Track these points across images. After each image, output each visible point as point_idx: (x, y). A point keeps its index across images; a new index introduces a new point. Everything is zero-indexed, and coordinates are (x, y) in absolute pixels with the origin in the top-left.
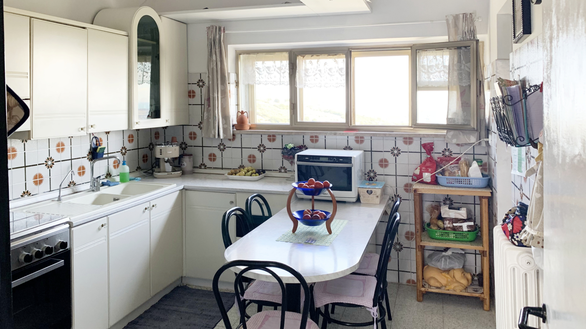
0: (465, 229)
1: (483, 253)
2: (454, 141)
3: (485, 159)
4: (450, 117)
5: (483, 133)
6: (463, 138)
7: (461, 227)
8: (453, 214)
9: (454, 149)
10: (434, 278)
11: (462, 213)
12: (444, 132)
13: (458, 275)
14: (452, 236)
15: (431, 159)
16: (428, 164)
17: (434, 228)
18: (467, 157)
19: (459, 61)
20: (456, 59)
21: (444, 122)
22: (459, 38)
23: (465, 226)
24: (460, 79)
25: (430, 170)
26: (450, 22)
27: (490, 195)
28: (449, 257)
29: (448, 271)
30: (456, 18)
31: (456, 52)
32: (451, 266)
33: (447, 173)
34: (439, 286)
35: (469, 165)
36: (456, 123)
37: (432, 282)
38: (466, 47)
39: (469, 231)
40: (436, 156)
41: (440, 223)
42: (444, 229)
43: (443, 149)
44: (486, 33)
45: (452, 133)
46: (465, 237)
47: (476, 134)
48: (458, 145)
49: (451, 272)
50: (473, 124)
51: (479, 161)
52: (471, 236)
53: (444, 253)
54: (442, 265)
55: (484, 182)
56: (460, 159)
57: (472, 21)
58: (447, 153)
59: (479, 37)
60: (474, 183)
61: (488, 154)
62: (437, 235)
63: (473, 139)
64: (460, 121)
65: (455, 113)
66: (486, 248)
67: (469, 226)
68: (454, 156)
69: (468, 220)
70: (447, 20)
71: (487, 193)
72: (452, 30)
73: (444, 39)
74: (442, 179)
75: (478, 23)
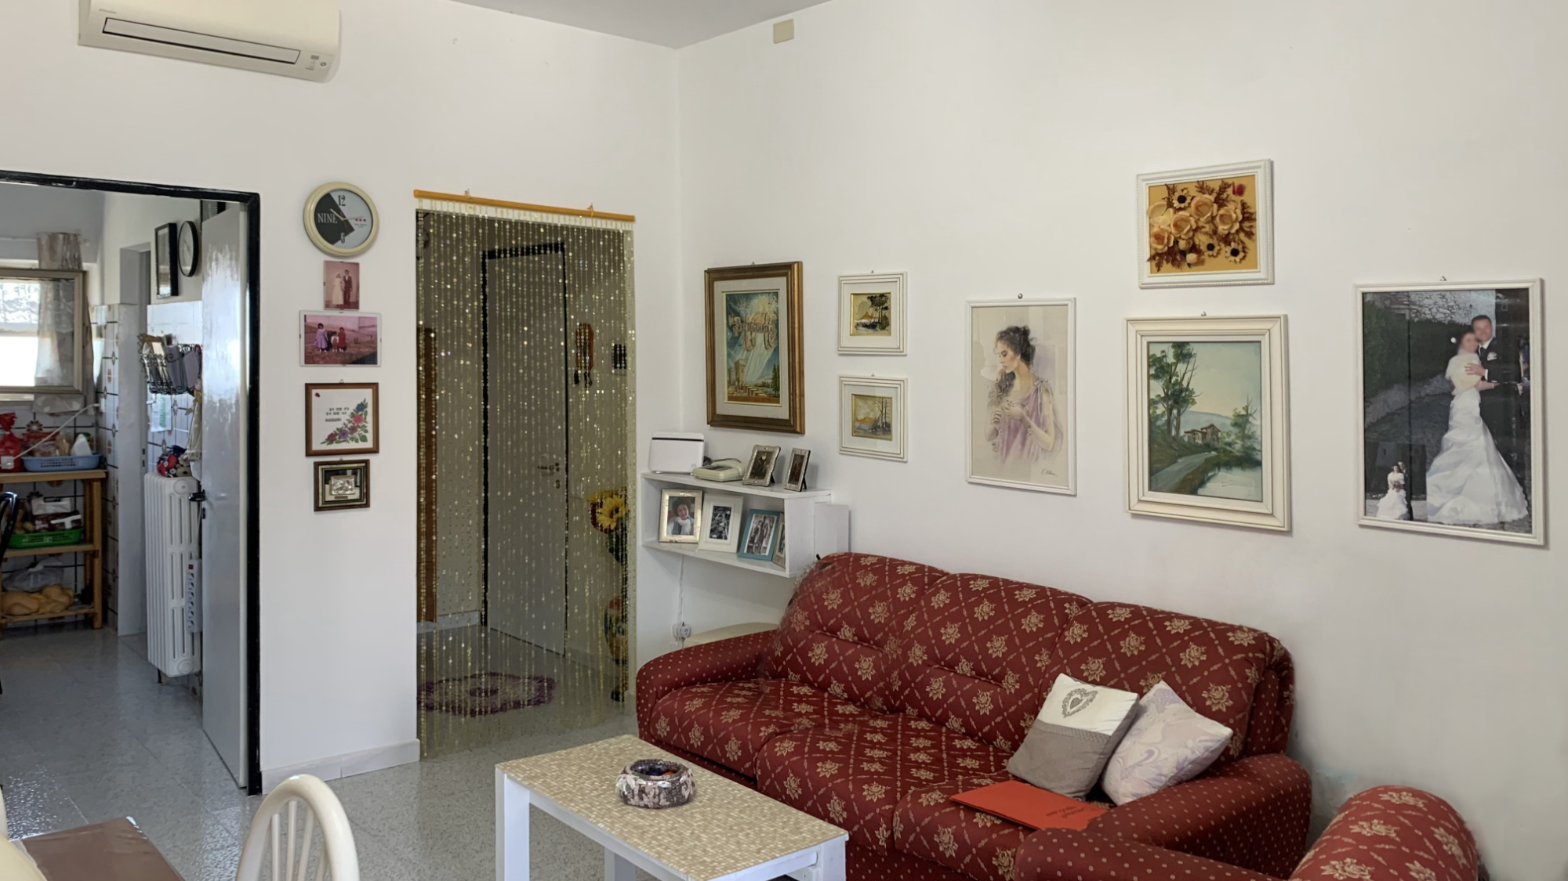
0: (68, 526)
1: (93, 555)
2: (47, 410)
3: (92, 431)
4: (40, 375)
5: (91, 396)
6: (61, 406)
7: (63, 524)
8: (51, 508)
9: (46, 421)
10: (15, 604)
11: (66, 504)
12: (30, 397)
13: (54, 593)
14: (47, 540)
15: (11, 437)
16: (8, 444)
17: (19, 532)
18: (68, 430)
19: (57, 297)
20: (50, 295)
21: (31, 383)
22: (56, 266)
23: (68, 522)
24: (58, 322)
25: (12, 452)
26: (44, 242)
27: (104, 476)
28: (41, 573)
29: (40, 591)
30: (53, 237)
31: (50, 286)
32: (44, 583)
33: (38, 455)
34: (27, 611)
35: (72, 441)
36: (49, 383)
37: (17, 610)
38: (67, 280)
39: (73, 528)
40: (18, 434)
41: (29, 525)
42: (35, 531)
43: (28, 422)
44: (97, 263)
45: (43, 398)
46: (66, 538)
47: (81, 399)
48: (52, 415)
49: (47, 591)
50: (78, 385)
51: (87, 435)
52: (74, 537)
53: (31, 570)
54: (31, 584)
55: (94, 462)
56: (58, 433)
57: (77, 244)
58: (35, 428)
59: (85, 266)
60: (80, 464)
61: (97, 425)
62: (25, 541)
63: (76, 406)
64: (57, 382)
65: (48, 371)
66: (97, 545)
67: (73, 522)
68: (45, 430)
69: (75, 512)
70: (39, 240)
71: (101, 474)
72: (46, 254)
73: (34, 263)
74: (32, 463)
75: (84, 249)
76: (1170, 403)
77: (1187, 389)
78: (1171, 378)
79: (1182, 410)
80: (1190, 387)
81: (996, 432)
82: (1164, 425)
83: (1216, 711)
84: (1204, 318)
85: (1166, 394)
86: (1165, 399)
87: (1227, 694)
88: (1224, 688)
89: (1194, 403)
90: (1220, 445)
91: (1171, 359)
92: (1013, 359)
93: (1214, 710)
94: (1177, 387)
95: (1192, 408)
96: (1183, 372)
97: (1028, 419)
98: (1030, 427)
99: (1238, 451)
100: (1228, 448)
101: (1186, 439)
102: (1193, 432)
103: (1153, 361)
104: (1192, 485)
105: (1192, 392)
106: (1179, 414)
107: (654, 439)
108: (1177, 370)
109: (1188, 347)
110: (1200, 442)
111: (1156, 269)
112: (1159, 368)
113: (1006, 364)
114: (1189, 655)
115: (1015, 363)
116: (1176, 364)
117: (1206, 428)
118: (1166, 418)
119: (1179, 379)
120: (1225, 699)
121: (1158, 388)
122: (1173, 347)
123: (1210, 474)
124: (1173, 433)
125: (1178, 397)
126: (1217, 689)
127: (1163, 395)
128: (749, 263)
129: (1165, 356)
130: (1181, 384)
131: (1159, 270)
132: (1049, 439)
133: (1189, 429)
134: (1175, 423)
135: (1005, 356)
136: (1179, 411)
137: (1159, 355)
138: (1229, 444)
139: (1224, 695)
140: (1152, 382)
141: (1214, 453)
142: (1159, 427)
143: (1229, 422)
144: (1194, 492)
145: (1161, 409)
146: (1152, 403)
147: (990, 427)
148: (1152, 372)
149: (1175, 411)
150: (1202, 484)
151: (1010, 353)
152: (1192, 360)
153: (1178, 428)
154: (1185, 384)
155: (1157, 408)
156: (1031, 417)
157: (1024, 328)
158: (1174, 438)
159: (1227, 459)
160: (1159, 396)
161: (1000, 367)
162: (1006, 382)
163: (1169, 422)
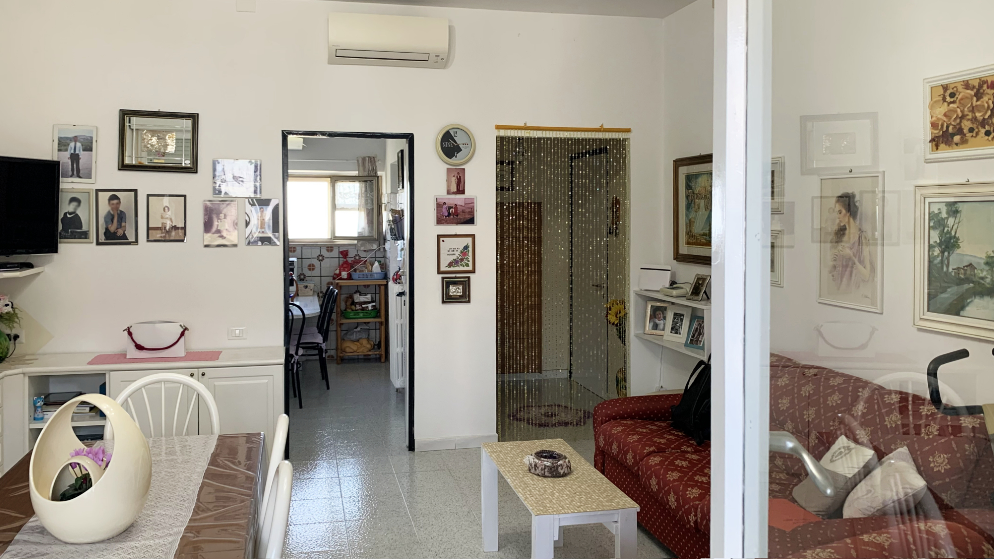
0: (370, 308)
1: (381, 323)
2: (362, 248)
3: (382, 260)
4: (360, 231)
5: (382, 242)
6: (369, 247)
7: (367, 307)
8: (362, 299)
9: (362, 254)
10: (349, 347)
11: (368, 297)
12: (355, 242)
13: (365, 342)
14: (361, 315)
15: (346, 262)
16: (345, 266)
17: (349, 310)
18: (371, 259)
19: (366, 191)
20: (363, 189)
21: (356, 235)
22: (366, 174)
23: (370, 306)
24: (367, 204)
25: (346, 269)
26: (360, 162)
27: (386, 283)
28: (359, 332)
29: (358, 341)
30: (364, 159)
31: (363, 185)
32: (360, 337)
33: (358, 271)
34: (351, 351)
35: (372, 265)
36: (364, 235)
37: (348, 350)
38: (370, 181)
39: (372, 310)
40: (350, 260)
41: (353, 307)
42: (356, 310)
43: (354, 255)
44: (383, 171)
45: (361, 242)
46: (370, 314)
47: (377, 242)
48: (365, 251)
49: (361, 341)
50: (375, 236)
51: (379, 262)
52: (373, 314)
53: (355, 330)
54: (354, 337)
55: (382, 276)
56: (366, 261)
57: (375, 162)
58: (357, 258)
59: (379, 173)
60: (376, 276)
61: (385, 257)
62: (352, 315)
63: (375, 247)
64: (366, 234)
65: (364, 228)
66: (383, 319)
67: (373, 306)
68: (362, 259)
69: (372, 302)
70: (358, 161)
71: (384, 282)
72: (361, 168)
73: (355, 173)
74: (355, 275)
75: (378, 164)
76: (943, 247)
77: (955, 237)
78: (944, 229)
79: (951, 252)
80: (957, 236)
81: (835, 267)
82: (939, 263)
83: (936, 472)
84: (968, 184)
85: (941, 240)
86: (940, 245)
87: (947, 461)
88: (946, 456)
89: (959, 247)
90: (976, 279)
91: (944, 215)
92: (845, 215)
93: (935, 470)
94: (948, 236)
95: (958, 251)
96: (952, 224)
97: (854, 258)
98: (855, 264)
99: (988, 284)
100: (982, 281)
101: (953, 274)
102: (958, 268)
103: (932, 216)
104: (956, 308)
105: (958, 239)
106: (949, 256)
107: (641, 269)
108: (948, 223)
109: (956, 206)
110: (962, 276)
111: (935, 148)
112: (937, 222)
113: (841, 219)
114: (928, 431)
115: (845, 219)
116: (947, 218)
117: (967, 266)
118: (940, 258)
119: (949, 229)
120: (944, 463)
121: (935, 237)
122: (946, 205)
123: (969, 301)
124: (945, 269)
125: (949, 244)
126: (940, 456)
127: (938, 241)
128: (698, 154)
129: (940, 213)
130: (950, 233)
131: (937, 149)
132: (866, 272)
133: (955, 267)
134: (946, 262)
135: (840, 213)
136: (949, 253)
137: (936, 212)
138: (982, 278)
139: (944, 461)
140: (932, 232)
141: (972, 285)
142: (936, 265)
143: (982, 262)
144: (958, 314)
145: (937, 251)
146: (931, 247)
147: (831, 263)
148: (932, 224)
149: (946, 254)
150: (963, 308)
151: (844, 211)
152: (958, 215)
153: (948, 266)
154: (953, 233)
155: (934, 251)
156: (855, 257)
157: (852, 193)
158: (945, 273)
159: (981, 289)
160: (936, 242)
161: (837, 221)
162: (841, 232)
163: (942, 262)
